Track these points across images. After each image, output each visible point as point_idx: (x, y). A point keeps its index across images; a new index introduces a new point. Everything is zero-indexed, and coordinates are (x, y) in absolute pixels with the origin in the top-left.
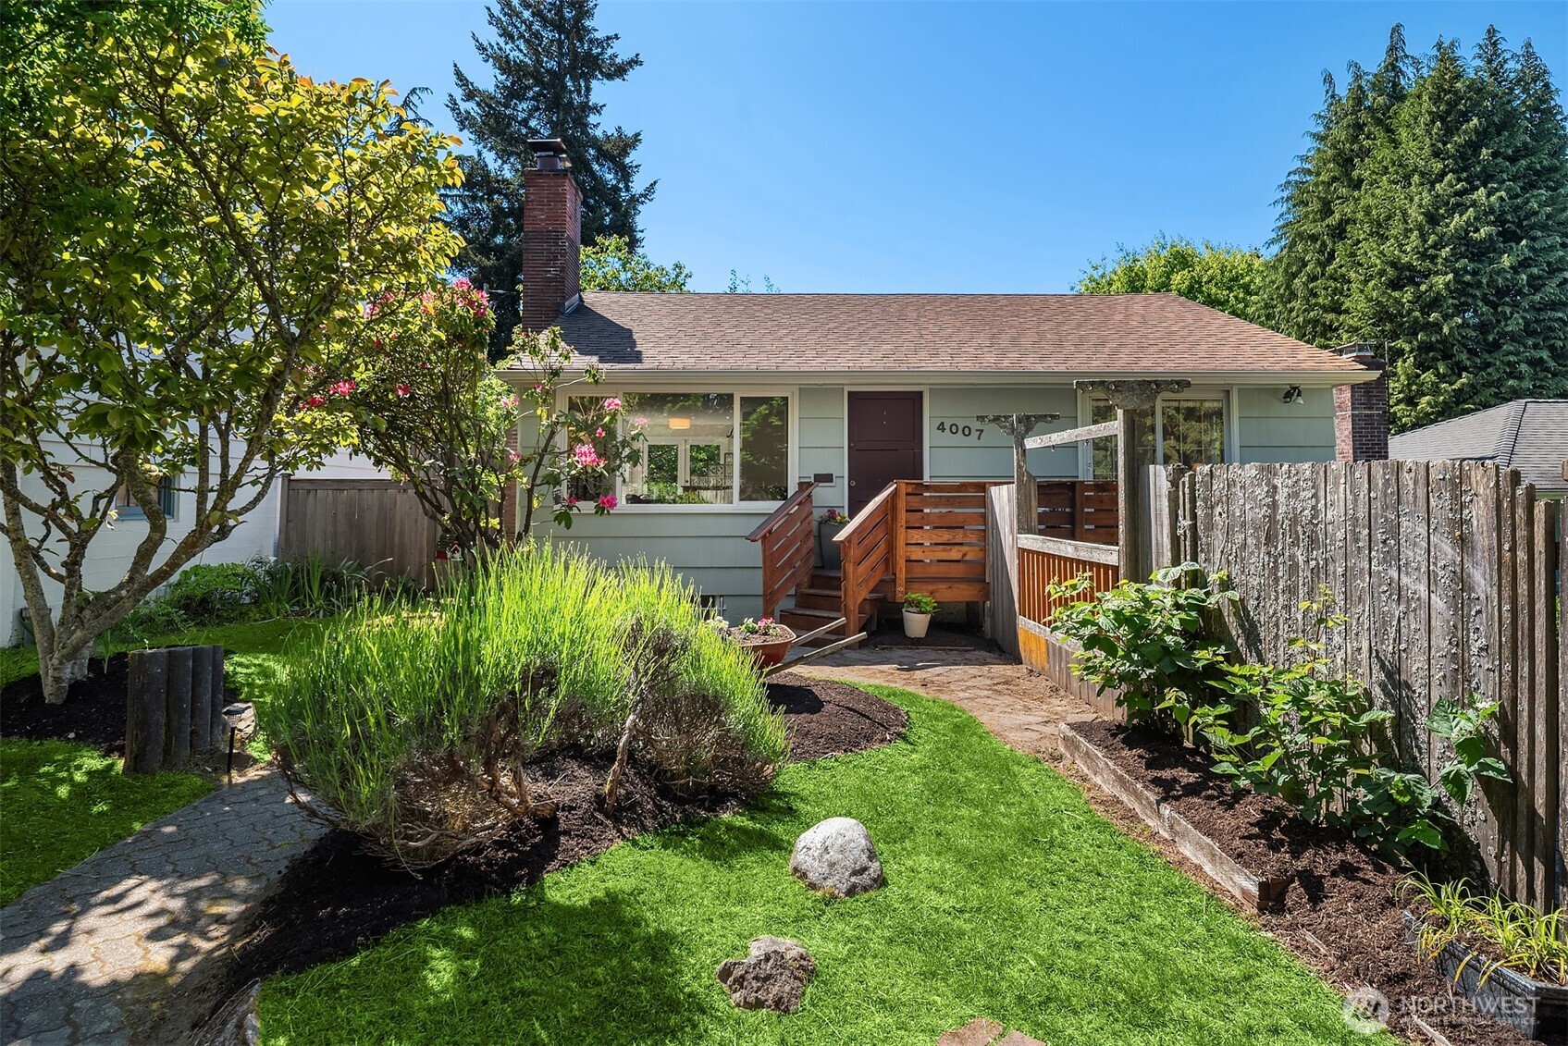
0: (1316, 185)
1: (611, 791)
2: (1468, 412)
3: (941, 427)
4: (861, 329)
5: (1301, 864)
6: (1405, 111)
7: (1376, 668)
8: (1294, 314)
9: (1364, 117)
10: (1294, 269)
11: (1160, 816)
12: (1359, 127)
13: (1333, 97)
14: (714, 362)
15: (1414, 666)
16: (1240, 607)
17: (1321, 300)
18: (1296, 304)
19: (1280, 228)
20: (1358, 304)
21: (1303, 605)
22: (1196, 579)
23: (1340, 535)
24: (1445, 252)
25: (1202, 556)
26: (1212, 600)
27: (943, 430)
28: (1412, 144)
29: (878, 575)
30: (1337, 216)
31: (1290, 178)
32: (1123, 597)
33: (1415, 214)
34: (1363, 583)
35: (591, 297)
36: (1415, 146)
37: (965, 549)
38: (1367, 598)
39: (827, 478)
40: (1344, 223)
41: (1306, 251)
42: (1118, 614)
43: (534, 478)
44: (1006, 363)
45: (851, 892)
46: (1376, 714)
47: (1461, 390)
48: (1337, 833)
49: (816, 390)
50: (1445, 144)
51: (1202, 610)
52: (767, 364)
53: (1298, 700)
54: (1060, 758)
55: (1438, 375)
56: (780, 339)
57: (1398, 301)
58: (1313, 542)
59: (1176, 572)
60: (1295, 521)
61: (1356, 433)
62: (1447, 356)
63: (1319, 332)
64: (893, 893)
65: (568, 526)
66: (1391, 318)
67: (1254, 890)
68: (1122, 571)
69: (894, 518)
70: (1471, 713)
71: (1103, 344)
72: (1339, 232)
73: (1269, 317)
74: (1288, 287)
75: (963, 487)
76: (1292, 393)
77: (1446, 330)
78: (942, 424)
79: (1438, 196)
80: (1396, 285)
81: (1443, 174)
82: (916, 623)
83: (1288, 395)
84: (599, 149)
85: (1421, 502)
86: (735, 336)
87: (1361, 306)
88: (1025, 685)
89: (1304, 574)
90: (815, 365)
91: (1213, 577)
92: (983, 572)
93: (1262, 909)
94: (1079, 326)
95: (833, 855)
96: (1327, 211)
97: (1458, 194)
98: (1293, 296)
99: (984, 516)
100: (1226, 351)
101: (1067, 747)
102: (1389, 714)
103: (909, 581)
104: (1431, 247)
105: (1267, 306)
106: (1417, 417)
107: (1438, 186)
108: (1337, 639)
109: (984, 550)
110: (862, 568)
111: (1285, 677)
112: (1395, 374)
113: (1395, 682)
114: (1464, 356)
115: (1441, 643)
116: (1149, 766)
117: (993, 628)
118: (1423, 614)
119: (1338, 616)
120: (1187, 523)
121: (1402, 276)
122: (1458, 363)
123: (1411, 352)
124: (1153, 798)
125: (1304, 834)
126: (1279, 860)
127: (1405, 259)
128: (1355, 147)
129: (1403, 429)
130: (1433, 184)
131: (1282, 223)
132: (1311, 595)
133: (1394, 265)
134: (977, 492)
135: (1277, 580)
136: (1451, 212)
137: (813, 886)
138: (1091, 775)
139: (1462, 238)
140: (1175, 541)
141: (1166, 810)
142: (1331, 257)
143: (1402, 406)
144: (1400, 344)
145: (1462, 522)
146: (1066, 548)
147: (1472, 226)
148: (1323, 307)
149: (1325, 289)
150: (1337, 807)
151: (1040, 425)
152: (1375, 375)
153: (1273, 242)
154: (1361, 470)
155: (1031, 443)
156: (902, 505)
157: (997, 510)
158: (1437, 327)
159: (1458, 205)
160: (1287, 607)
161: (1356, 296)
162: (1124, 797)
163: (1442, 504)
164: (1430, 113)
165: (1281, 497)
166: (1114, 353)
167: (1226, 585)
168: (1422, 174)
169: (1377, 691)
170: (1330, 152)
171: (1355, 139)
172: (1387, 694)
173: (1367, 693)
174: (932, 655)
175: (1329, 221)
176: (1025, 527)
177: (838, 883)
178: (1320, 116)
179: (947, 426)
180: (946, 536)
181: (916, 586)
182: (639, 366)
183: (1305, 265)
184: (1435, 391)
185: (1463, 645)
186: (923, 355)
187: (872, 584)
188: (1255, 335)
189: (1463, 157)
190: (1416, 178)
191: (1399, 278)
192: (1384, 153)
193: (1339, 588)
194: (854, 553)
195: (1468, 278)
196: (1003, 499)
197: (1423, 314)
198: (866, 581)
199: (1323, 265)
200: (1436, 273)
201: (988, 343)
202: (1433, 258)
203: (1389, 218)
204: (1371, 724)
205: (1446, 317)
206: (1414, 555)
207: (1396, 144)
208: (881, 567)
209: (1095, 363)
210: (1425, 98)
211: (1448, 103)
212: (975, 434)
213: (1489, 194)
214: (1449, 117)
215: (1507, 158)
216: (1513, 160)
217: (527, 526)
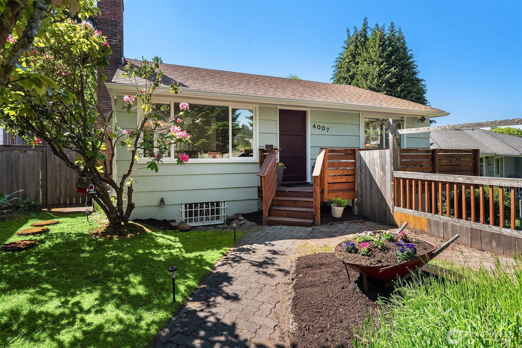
0: (345, 62)
9: (359, 44)
12: (357, 46)
13: (349, 36)
27: (315, 127)
30: (352, 72)
31: (337, 60)
33: (376, 74)
37: (348, 177)
40: (354, 74)
41: (343, 82)
49: (266, 107)
50: (383, 54)
69: (323, 165)
72: (351, 77)
75: (347, 151)
76: (422, 119)
78: (315, 125)
79: (381, 69)
81: (382, 63)
82: (338, 211)
92: (355, 186)
96: (348, 71)
97: (386, 68)
99: (354, 163)
103: (329, 191)
104: (379, 83)
107: (381, 66)
109: (354, 177)
117: (361, 210)
128: (356, 52)
130: (379, 65)
131: (335, 73)
136: (384, 74)
139: (387, 82)
147: (390, 78)
157: (367, 160)
159: (386, 72)
164: (379, 44)
168: (377, 62)
170: (349, 53)
171: (356, 50)
175: (349, 74)
178: (346, 42)
180: (340, 172)
189: (387, 58)
190: (375, 63)
202: (380, 86)
203: (367, 74)
211: (383, 42)
212: (326, 130)
213: (395, 70)
214: (383, 46)
215: (398, 60)
216: (400, 60)
217: (130, 171)
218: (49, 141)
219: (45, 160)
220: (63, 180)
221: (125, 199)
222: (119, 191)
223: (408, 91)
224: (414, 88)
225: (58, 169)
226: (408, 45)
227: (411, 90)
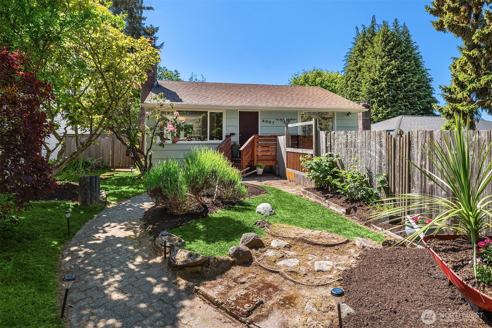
0: (354, 56)
1: (215, 200)
2: (389, 118)
3: (263, 121)
4: (240, 94)
5: (353, 206)
6: (376, 39)
7: (366, 170)
8: (348, 91)
9: (366, 39)
10: (348, 79)
11: (326, 202)
12: (364, 42)
13: (358, 33)
14: (203, 103)
15: (373, 169)
16: (340, 161)
17: (355, 88)
18: (349, 88)
19: (344, 68)
20: (364, 89)
21: (353, 159)
22: (331, 156)
23: (360, 145)
24: (385, 77)
25: (332, 151)
26: (335, 159)
28: (377, 48)
29: (250, 159)
30: (359, 65)
31: (348, 54)
32: (316, 159)
33: (378, 67)
34: (364, 154)
35: (160, 82)
36: (378, 48)
37: (271, 152)
38: (365, 157)
39: (234, 134)
40: (360, 68)
41: (351, 74)
42: (316, 163)
43: (153, 133)
44: (280, 105)
45: (270, 215)
46: (366, 179)
47: (388, 112)
48: (359, 200)
49: (230, 111)
50: (385, 48)
51: (332, 162)
52: (218, 103)
53: (352, 177)
54: (302, 196)
55: (383, 108)
56: (219, 96)
57: (373, 89)
58: (355, 146)
59: (326, 154)
60: (351, 142)
61: (363, 124)
62: (385, 104)
63: (354, 97)
64: (278, 215)
65: (163, 147)
66: (372, 93)
67: (345, 211)
68: (314, 155)
69: (254, 144)
70: (382, 176)
71: (303, 100)
72: (359, 70)
73: (341, 91)
74: (346, 84)
75: (271, 136)
76: (349, 114)
77: (385, 97)
79: (383, 62)
80: (373, 84)
81: (384, 56)
82: (260, 171)
83: (348, 114)
84: (145, 31)
85: (374, 138)
86: (206, 95)
87: (365, 89)
88: (289, 184)
89: (353, 153)
90: (231, 104)
91: (335, 155)
92: (276, 157)
93: (346, 214)
94: (297, 95)
95: (266, 209)
96: (356, 64)
97: (388, 61)
98: (348, 86)
99: (276, 144)
100: (333, 103)
101: (303, 194)
102: (369, 178)
103: (257, 160)
104: (381, 75)
105: (341, 88)
106: (378, 119)
108: (359, 166)
109: (276, 152)
110: (246, 157)
111: (350, 172)
112: (373, 108)
113: (369, 172)
114: (389, 104)
115: (377, 164)
116: (322, 194)
117: (279, 172)
118: (374, 159)
119: (359, 161)
120: (329, 144)
121: (375, 82)
122: (388, 106)
123: (377, 102)
124: (324, 199)
125: (353, 201)
126: (349, 206)
127: (375, 78)
128: (363, 47)
129: (375, 122)
130: (382, 58)
131: (345, 66)
132: (354, 157)
133: (373, 79)
134: (274, 138)
135: (348, 155)
136: (386, 66)
137: (262, 214)
138: (309, 198)
139: (389, 73)
140: (327, 148)
141: (327, 201)
142: (357, 76)
143: (374, 116)
144: (374, 100)
145: (381, 142)
146: (300, 151)
147: (391, 70)
148: (355, 89)
149: (356, 85)
150: (359, 196)
151: (291, 121)
152: (367, 110)
153: (342, 71)
154: (364, 132)
155: (289, 126)
156: (256, 141)
157: (280, 142)
158: (383, 96)
159: (388, 64)
160: (350, 160)
161: (363, 87)
162: (318, 201)
163: (377, 138)
164: (382, 40)
165: (349, 138)
166: (306, 103)
167: (337, 156)
168: (380, 56)
169: (366, 175)
170: (357, 48)
171: (363, 45)
172: (368, 175)
173: (365, 175)
174: (265, 179)
175: (357, 67)
176: (288, 146)
177: (268, 213)
178: (355, 38)
179: (265, 121)
180: (266, 149)
181: (259, 162)
182: (182, 103)
183: (351, 78)
184: (383, 113)
185: (381, 164)
186: (258, 102)
187: (248, 161)
188: (340, 99)
189: (389, 52)
190: (378, 57)
191: (374, 83)
192: (370, 49)
193: (360, 155)
194: (244, 153)
195: (390, 83)
196: (282, 140)
197: (379, 92)
198: (247, 160)
199: (355, 78)
200: (383, 82)
201: (274, 99)
202: (382, 78)
203: (372, 67)
204: (365, 181)
205: (385, 93)
206: (373, 148)
207: (373, 47)
208: (250, 157)
209: (302, 105)
210: (381, 36)
211: (386, 38)
212: (272, 123)
213: (395, 62)
214: (386, 41)
215: (400, 53)
216: (401, 53)
217: (151, 147)
218: (115, 133)
219: (113, 142)
220: (122, 153)
221: (148, 161)
222: (146, 157)
223: (409, 81)
224: (415, 78)
225: (120, 147)
226: (413, 39)
227: (411, 80)
